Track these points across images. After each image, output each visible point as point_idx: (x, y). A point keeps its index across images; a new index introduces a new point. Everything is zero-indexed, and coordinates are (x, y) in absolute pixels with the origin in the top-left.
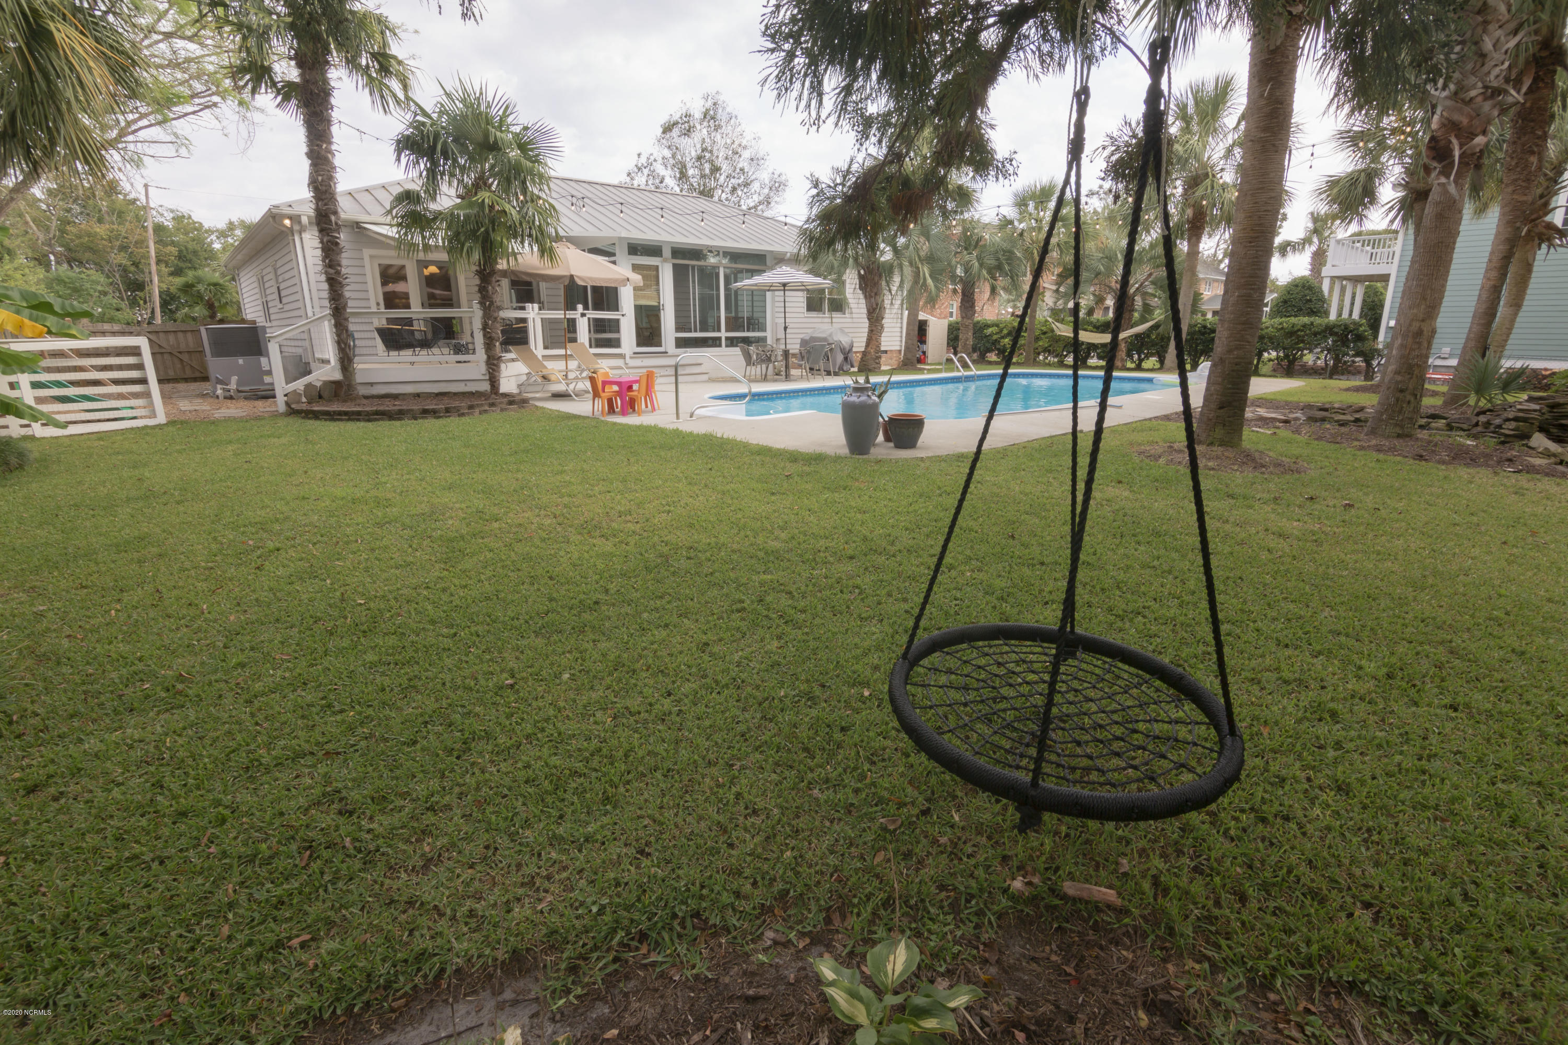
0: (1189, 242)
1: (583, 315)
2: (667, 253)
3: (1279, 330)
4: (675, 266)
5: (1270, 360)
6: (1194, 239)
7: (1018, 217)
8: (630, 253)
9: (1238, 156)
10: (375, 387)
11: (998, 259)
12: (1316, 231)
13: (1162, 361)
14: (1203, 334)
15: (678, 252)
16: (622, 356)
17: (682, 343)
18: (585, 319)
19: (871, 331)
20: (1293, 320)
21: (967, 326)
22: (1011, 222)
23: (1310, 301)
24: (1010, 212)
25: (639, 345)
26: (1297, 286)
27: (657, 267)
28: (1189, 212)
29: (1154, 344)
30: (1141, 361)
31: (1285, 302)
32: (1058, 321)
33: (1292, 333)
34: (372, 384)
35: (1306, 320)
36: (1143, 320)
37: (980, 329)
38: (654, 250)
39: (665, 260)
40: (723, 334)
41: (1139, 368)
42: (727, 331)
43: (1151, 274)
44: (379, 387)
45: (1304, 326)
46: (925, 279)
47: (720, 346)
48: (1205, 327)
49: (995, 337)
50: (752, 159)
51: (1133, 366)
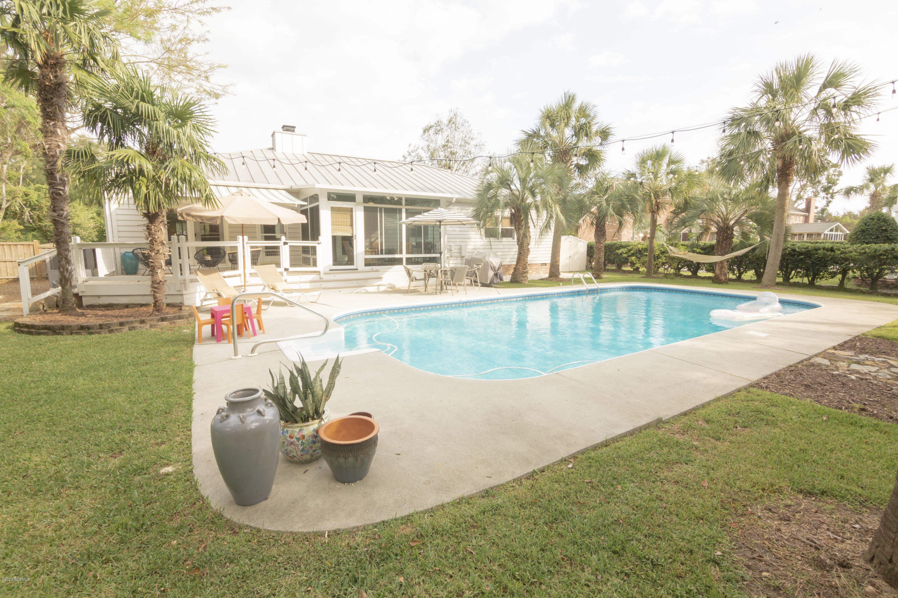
0: (779, 187)
1: (285, 243)
2: (359, 199)
3: (861, 254)
4: (365, 207)
5: (854, 277)
6: (784, 183)
7: (639, 171)
8: (329, 199)
9: (822, 117)
10: (101, 298)
11: (621, 200)
12: (872, 180)
13: (759, 275)
14: (793, 256)
15: (368, 199)
16: (318, 272)
17: (368, 263)
18: (287, 248)
19: (520, 254)
20: (874, 246)
21: (599, 249)
22: (633, 175)
23: (886, 230)
24: (633, 168)
25: (334, 265)
26: (873, 219)
27: (352, 209)
28: (778, 163)
29: (751, 263)
30: (741, 274)
31: (863, 231)
32: (672, 245)
33: (875, 256)
34: (99, 296)
35: (886, 246)
36: (742, 246)
37: (610, 249)
38: (350, 198)
39: (359, 204)
40: (404, 256)
41: (739, 279)
42: (408, 253)
43: (746, 211)
44: (104, 298)
45: (886, 251)
46: (557, 215)
47: (402, 264)
48: (794, 250)
49: (625, 255)
50: (476, 146)
51: (734, 277)
